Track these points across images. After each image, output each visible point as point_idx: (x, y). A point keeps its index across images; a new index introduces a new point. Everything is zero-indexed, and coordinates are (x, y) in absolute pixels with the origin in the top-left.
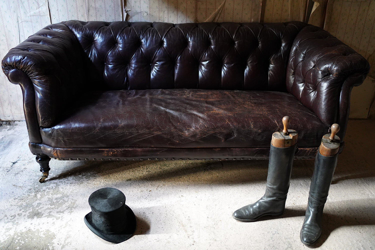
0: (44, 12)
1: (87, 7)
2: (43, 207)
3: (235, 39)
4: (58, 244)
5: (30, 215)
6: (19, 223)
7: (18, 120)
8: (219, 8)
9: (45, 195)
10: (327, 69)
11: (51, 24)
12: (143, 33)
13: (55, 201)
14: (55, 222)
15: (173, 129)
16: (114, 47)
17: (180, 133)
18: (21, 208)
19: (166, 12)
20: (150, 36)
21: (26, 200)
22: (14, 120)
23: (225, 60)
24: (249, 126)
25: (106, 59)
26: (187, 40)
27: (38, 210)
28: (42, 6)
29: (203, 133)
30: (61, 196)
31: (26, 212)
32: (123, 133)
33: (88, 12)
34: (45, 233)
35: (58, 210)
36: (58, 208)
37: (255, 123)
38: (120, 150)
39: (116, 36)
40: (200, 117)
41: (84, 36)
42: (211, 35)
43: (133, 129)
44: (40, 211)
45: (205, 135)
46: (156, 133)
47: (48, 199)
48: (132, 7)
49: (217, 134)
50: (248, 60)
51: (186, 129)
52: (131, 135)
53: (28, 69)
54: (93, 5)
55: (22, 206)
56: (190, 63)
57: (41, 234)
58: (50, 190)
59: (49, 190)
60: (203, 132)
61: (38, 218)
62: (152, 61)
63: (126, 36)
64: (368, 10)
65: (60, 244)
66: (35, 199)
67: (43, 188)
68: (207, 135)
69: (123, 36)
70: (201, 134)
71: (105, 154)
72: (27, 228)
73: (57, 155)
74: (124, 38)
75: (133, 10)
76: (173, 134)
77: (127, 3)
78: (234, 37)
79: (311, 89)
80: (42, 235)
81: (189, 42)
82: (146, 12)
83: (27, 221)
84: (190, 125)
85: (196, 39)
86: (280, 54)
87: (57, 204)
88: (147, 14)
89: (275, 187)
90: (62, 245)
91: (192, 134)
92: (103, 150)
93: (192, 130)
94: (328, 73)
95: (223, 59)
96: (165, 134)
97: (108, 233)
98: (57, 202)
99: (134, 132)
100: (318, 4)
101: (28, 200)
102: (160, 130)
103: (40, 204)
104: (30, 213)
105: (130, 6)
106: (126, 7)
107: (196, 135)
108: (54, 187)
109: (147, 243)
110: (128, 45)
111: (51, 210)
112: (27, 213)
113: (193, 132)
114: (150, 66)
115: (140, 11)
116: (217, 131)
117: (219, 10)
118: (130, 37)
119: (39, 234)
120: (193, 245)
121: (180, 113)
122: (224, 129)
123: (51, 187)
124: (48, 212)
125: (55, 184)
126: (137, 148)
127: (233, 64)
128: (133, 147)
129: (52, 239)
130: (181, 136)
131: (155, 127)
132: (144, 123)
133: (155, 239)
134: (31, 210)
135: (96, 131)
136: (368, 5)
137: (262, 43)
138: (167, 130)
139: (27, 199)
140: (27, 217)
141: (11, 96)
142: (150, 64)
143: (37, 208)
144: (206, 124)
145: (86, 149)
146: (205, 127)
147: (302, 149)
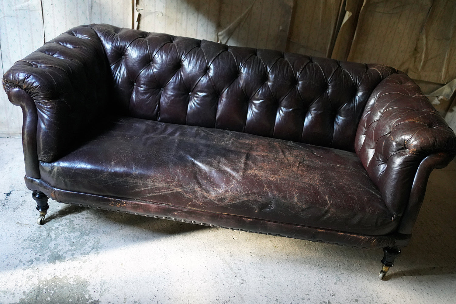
2: (62, 249)
4: (95, 292)
5: (50, 259)
6: (40, 270)
9: (59, 233)
13: (74, 241)
14: (83, 266)
18: (36, 251)
21: (39, 241)
27: (57, 253)
30: (80, 234)
31: (43, 255)
34: (75, 279)
35: (82, 252)
36: (80, 249)
44: (60, 253)
47: (65, 239)
55: (36, 249)
57: (70, 281)
58: (64, 228)
59: (62, 228)
61: (60, 262)
65: (96, 292)
66: (50, 239)
67: (55, 225)
72: (51, 275)
80: (72, 282)
83: (48, 266)
87: (78, 244)
90: (99, 293)
98: (77, 242)
101: (42, 241)
103: (57, 244)
104: (49, 256)
108: (68, 224)
111: (74, 252)
112: (46, 256)
119: (69, 281)
123: (64, 223)
124: (70, 254)
125: (67, 220)
129: (85, 286)
134: (49, 253)
135: (104, 176)
139: (39, 239)
140: (47, 261)
143: (56, 251)
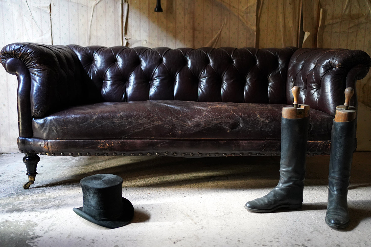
0: (46, 40)
1: (89, 35)
3: (233, 57)
7: (5, 152)
8: (216, 36)
9: (28, 197)
10: (328, 62)
11: (52, 44)
12: (143, 52)
13: (40, 201)
15: (175, 120)
16: (113, 65)
17: (183, 123)
19: (165, 40)
20: (150, 54)
22: (2, 152)
23: (225, 76)
24: (255, 115)
25: (104, 76)
26: (186, 58)
28: (45, 34)
29: (207, 123)
30: (47, 198)
32: (121, 123)
33: (89, 39)
37: (261, 114)
38: (117, 142)
39: (116, 55)
40: (203, 110)
41: (84, 54)
42: (209, 54)
43: (133, 119)
45: (209, 125)
46: (157, 123)
47: (32, 200)
48: (132, 36)
49: (222, 124)
50: (247, 77)
51: (189, 120)
52: (130, 125)
53: (27, 57)
54: (95, 34)
56: (189, 78)
58: (35, 194)
59: (33, 194)
60: (208, 122)
62: (151, 78)
63: (126, 54)
64: (356, 40)
66: (17, 200)
67: (27, 192)
68: (212, 125)
69: (123, 54)
70: (205, 123)
71: (101, 146)
73: (48, 147)
74: (124, 56)
75: (133, 38)
76: (175, 124)
77: (128, 32)
78: (231, 56)
79: (315, 88)
81: (188, 60)
82: (145, 41)
84: (193, 116)
85: (195, 57)
86: (278, 71)
88: (147, 43)
89: (290, 169)
91: (196, 124)
92: (99, 142)
93: (195, 120)
94: (330, 66)
95: (222, 75)
96: (167, 124)
97: (100, 218)
98: (42, 202)
99: (134, 121)
100: (309, 33)
102: (161, 120)
103: (22, 203)
105: (130, 34)
106: (126, 35)
107: (200, 125)
108: (40, 192)
109: (147, 228)
110: (128, 62)
113: (197, 122)
114: (149, 84)
115: (139, 40)
116: (222, 120)
117: (216, 39)
118: (129, 55)
120: (202, 229)
121: (182, 107)
122: (229, 119)
123: (36, 192)
125: (41, 190)
126: (136, 140)
127: (232, 80)
128: (131, 139)
129: (33, 227)
130: (184, 126)
131: (156, 117)
132: (144, 113)
133: (157, 226)
135: (93, 121)
136: (355, 36)
137: (259, 61)
138: (168, 120)
141: (2, 125)
142: (149, 82)
143: (18, 206)
144: (210, 115)
145: (80, 140)
146: (209, 117)
147: (314, 141)
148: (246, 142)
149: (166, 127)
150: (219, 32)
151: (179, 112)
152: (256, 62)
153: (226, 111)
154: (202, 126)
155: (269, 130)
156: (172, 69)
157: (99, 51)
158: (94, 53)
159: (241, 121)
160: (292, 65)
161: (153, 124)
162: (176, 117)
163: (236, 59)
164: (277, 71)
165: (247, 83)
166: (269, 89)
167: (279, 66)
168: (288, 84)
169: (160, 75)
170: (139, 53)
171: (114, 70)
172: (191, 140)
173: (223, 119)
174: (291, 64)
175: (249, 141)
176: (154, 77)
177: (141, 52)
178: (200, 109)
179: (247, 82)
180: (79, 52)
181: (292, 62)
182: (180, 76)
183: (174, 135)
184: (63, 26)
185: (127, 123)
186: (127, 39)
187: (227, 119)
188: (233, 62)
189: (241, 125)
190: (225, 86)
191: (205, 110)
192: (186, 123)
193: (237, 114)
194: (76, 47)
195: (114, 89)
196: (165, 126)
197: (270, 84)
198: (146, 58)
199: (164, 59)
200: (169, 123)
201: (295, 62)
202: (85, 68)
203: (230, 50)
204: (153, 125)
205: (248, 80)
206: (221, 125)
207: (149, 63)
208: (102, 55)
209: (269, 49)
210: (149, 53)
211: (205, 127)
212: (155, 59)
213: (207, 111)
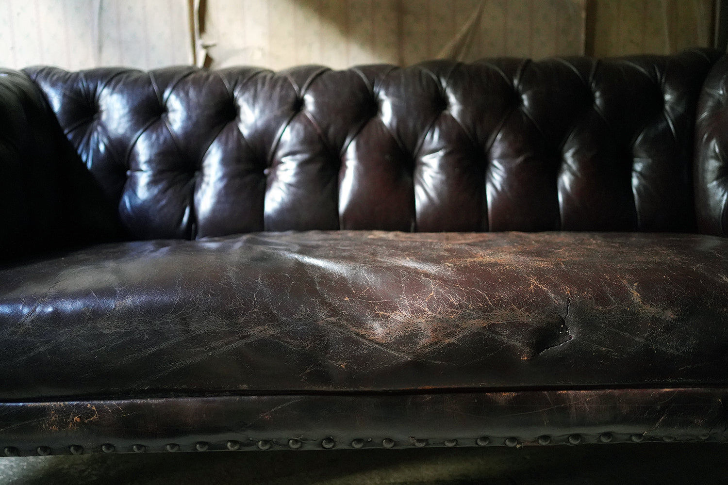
1: (97, 38)
3: (520, 87)
8: (464, 28)
12: (245, 81)
15: (323, 318)
16: (154, 121)
17: (354, 329)
19: (316, 46)
20: (267, 87)
23: (496, 147)
24: (622, 295)
25: (129, 156)
26: (375, 95)
29: (443, 327)
32: (127, 334)
37: (646, 287)
38: (111, 406)
39: (162, 93)
40: (427, 275)
41: (68, 92)
43: (168, 318)
45: (451, 334)
46: (257, 332)
48: (220, 36)
49: (498, 329)
50: (566, 146)
51: (377, 315)
52: (159, 343)
54: (113, 33)
56: (387, 157)
60: (445, 325)
62: (270, 158)
63: (195, 90)
68: (461, 335)
69: (184, 89)
70: (434, 330)
71: (52, 425)
74: (187, 94)
75: (223, 43)
76: (324, 335)
77: (208, 26)
78: (516, 82)
81: (383, 100)
82: (260, 49)
84: (390, 302)
85: (402, 90)
86: (664, 125)
88: (263, 54)
91: (402, 333)
92: (44, 408)
93: (399, 318)
95: (489, 144)
96: (294, 334)
99: (173, 328)
102: (272, 319)
105: (214, 32)
106: (203, 36)
107: (416, 336)
110: (198, 112)
113: (405, 325)
114: (265, 177)
115: (242, 47)
116: (500, 316)
117: (465, 37)
118: (204, 91)
121: (352, 265)
122: (526, 310)
126: (181, 397)
127: (521, 159)
128: (165, 393)
130: (357, 343)
131: (255, 308)
132: (212, 295)
137: (603, 94)
138: (300, 319)
142: (265, 172)
144: (452, 294)
146: (451, 305)
148: (591, 396)
149: (290, 346)
150: (474, 16)
151: (340, 285)
152: (593, 99)
153: (512, 277)
154: (423, 342)
155: (677, 350)
156: (332, 130)
157: (113, 83)
158: (99, 89)
159: (570, 317)
160: (710, 103)
161: (244, 337)
162: (330, 304)
163: (530, 92)
164: (661, 126)
165: (565, 166)
166: (635, 181)
167: (667, 107)
168: (700, 165)
169: (297, 148)
170: (233, 83)
171: (158, 138)
172: (385, 393)
173: (503, 312)
174: (707, 101)
175: (601, 392)
176: (280, 153)
177: (239, 81)
178: (416, 272)
179: (566, 163)
180: (53, 85)
181: (710, 95)
182: (358, 148)
183: (323, 376)
184: (18, 14)
185: (147, 337)
186: (206, 47)
187: (519, 312)
188: (522, 101)
189: (573, 334)
190: (497, 177)
191: (435, 277)
192: (366, 330)
193: (555, 287)
194: (48, 73)
195: (156, 196)
196: (287, 342)
197: (638, 167)
198: (255, 98)
199: (309, 100)
200: (303, 329)
201: (721, 92)
202: (70, 137)
203: (511, 65)
204: (244, 341)
205: (569, 156)
206: (496, 333)
207: (262, 111)
208: (121, 92)
209: (632, 58)
210: (263, 84)
211: (436, 343)
212: (282, 100)
213: (443, 281)
